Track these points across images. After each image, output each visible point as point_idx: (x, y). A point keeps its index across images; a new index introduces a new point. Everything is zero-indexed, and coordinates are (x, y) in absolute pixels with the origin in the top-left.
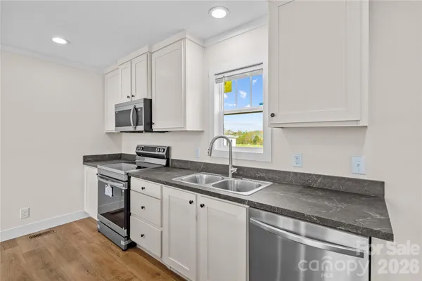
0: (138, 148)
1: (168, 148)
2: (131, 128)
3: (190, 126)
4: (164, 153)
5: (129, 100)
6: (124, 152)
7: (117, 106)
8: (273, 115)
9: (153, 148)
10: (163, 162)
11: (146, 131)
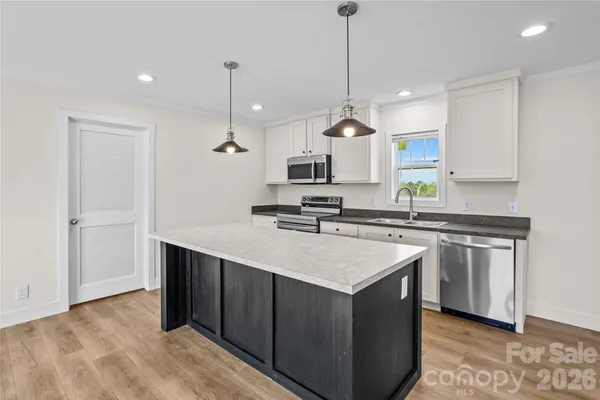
0: (304, 199)
1: (341, 198)
2: (311, 181)
3: (374, 179)
4: (338, 203)
5: (304, 155)
6: (279, 203)
7: (288, 160)
8: (452, 173)
9: (326, 199)
10: (337, 211)
11: (327, 183)
